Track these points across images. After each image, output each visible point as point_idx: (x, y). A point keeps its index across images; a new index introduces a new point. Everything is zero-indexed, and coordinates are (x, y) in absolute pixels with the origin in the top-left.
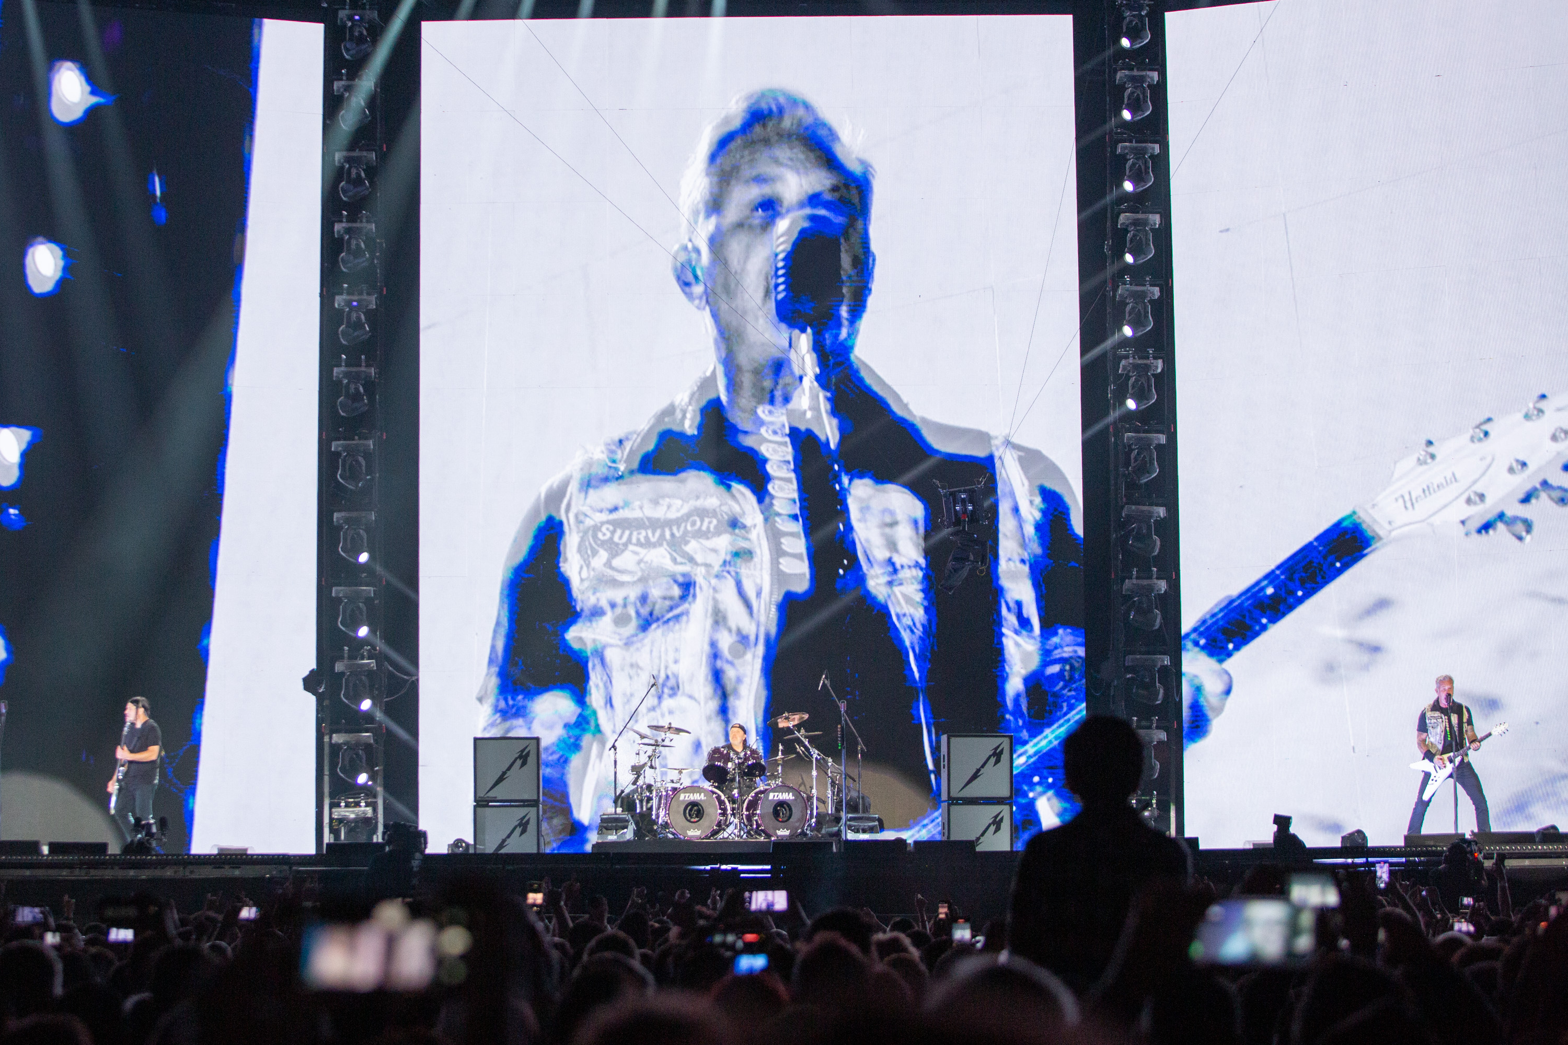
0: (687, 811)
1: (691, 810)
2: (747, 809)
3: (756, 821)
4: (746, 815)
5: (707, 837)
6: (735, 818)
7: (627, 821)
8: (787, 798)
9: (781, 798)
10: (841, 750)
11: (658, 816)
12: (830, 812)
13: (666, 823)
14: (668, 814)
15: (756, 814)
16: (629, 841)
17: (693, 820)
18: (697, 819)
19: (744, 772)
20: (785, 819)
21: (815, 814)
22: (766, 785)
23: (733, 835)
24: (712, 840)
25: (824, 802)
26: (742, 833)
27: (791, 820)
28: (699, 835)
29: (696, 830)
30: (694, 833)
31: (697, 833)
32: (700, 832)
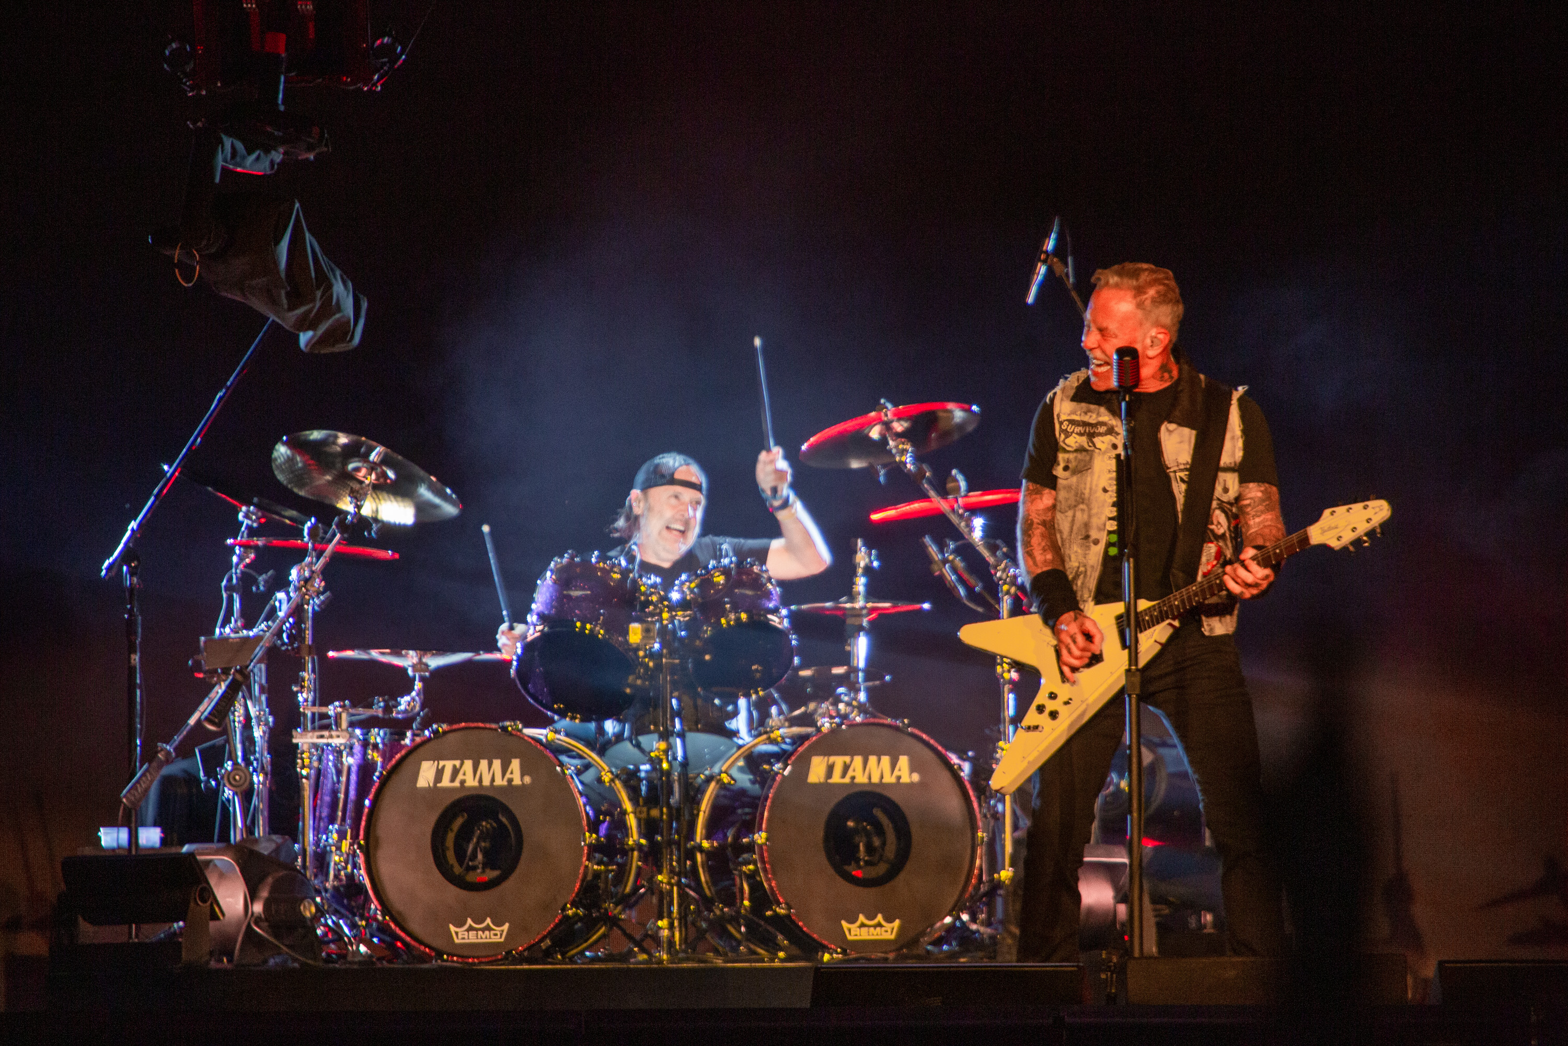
0: (451, 838)
1: (464, 835)
2: (714, 828)
3: (752, 876)
4: (709, 854)
5: (533, 954)
8: (889, 779)
9: (861, 779)
13: (358, 888)
14: (368, 848)
15: (751, 848)
17: (472, 877)
18: (492, 874)
19: (700, 663)
20: (882, 869)
22: (793, 722)
24: (558, 964)
26: (691, 931)
27: (905, 874)
28: (502, 940)
29: (488, 921)
30: (480, 933)
31: (492, 932)
32: (506, 927)
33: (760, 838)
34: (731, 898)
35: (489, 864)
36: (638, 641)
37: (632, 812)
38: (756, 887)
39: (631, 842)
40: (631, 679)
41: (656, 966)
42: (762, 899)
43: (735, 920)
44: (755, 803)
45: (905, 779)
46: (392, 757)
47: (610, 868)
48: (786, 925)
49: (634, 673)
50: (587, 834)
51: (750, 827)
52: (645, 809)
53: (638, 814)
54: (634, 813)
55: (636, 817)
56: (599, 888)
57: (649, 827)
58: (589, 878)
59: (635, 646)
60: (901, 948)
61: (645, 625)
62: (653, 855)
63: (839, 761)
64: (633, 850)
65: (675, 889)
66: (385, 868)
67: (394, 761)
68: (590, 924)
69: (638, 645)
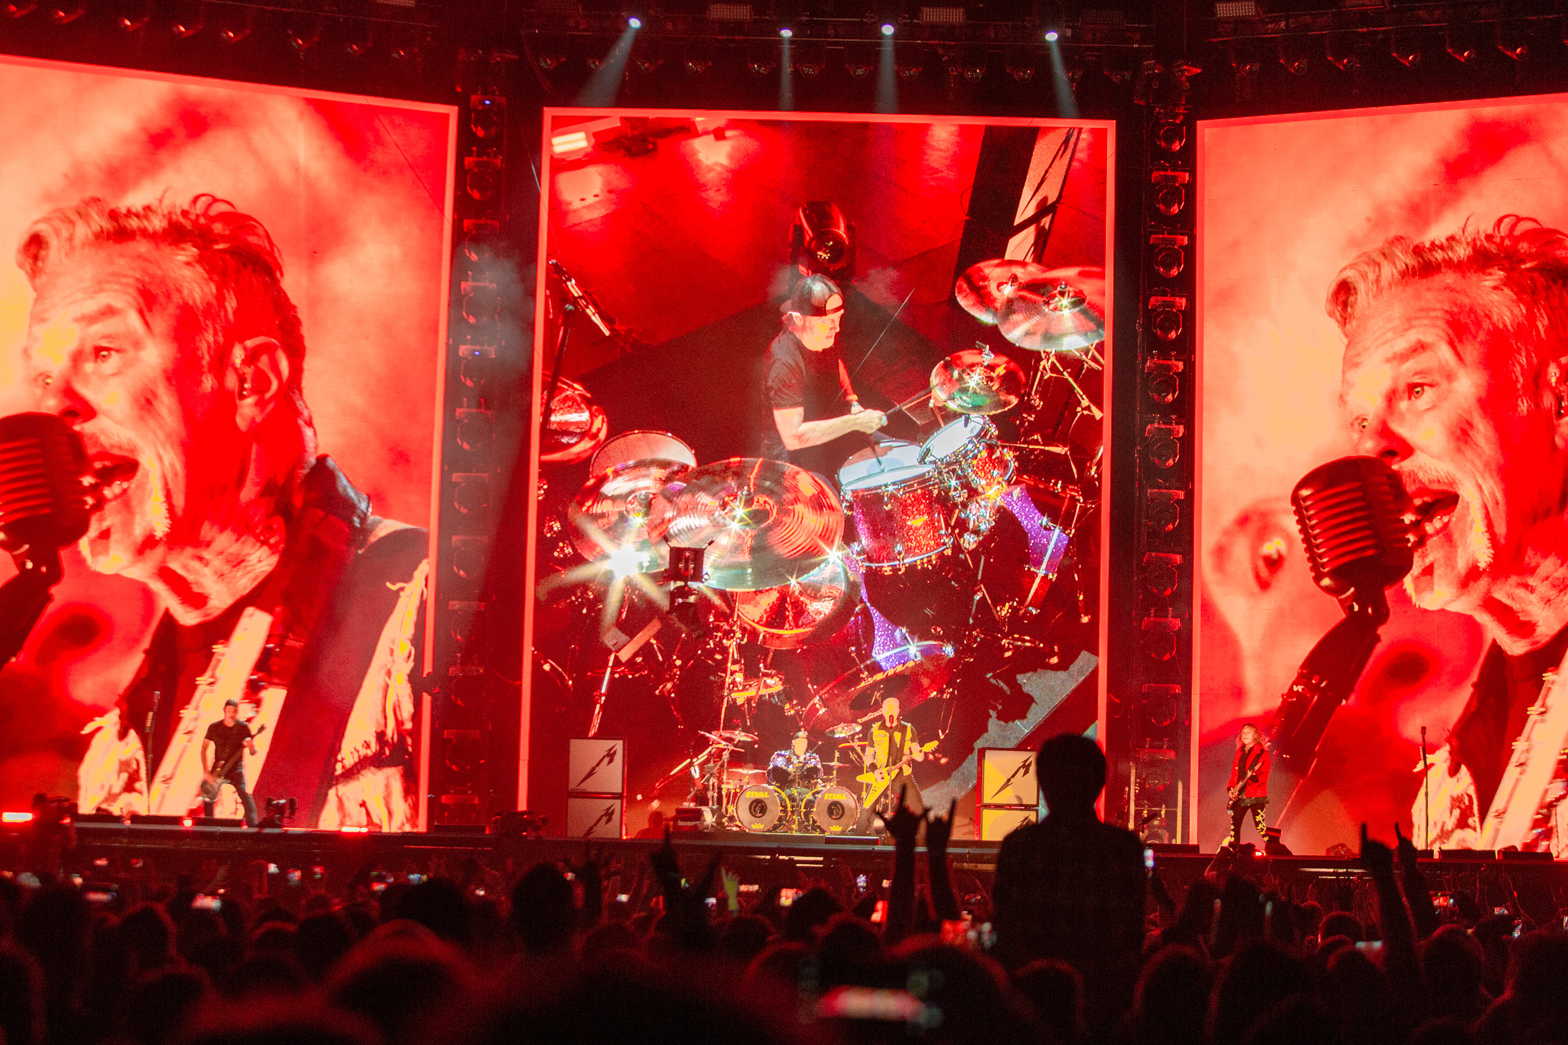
0: (753, 807)
5: (768, 831)
8: (841, 799)
9: (835, 799)
13: (734, 817)
14: (736, 809)
17: (757, 815)
18: (760, 814)
19: (803, 774)
20: (838, 817)
24: (773, 834)
27: (843, 818)
28: (762, 828)
29: (759, 824)
30: (758, 827)
31: (760, 827)
32: (763, 826)
33: (814, 809)
34: (808, 821)
35: (760, 812)
38: (813, 819)
40: (790, 777)
42: (814, 822)
43: (809, 826)
44: (814, 802)
45: (844, 800)
46: (741, 791)
48: (819, 827)
51: (812, 807)
57: (793, 807)
60: (842, 833)
62: (793, 812)
63: (831, 795)
66: (739, 813)
68: (780, 826)
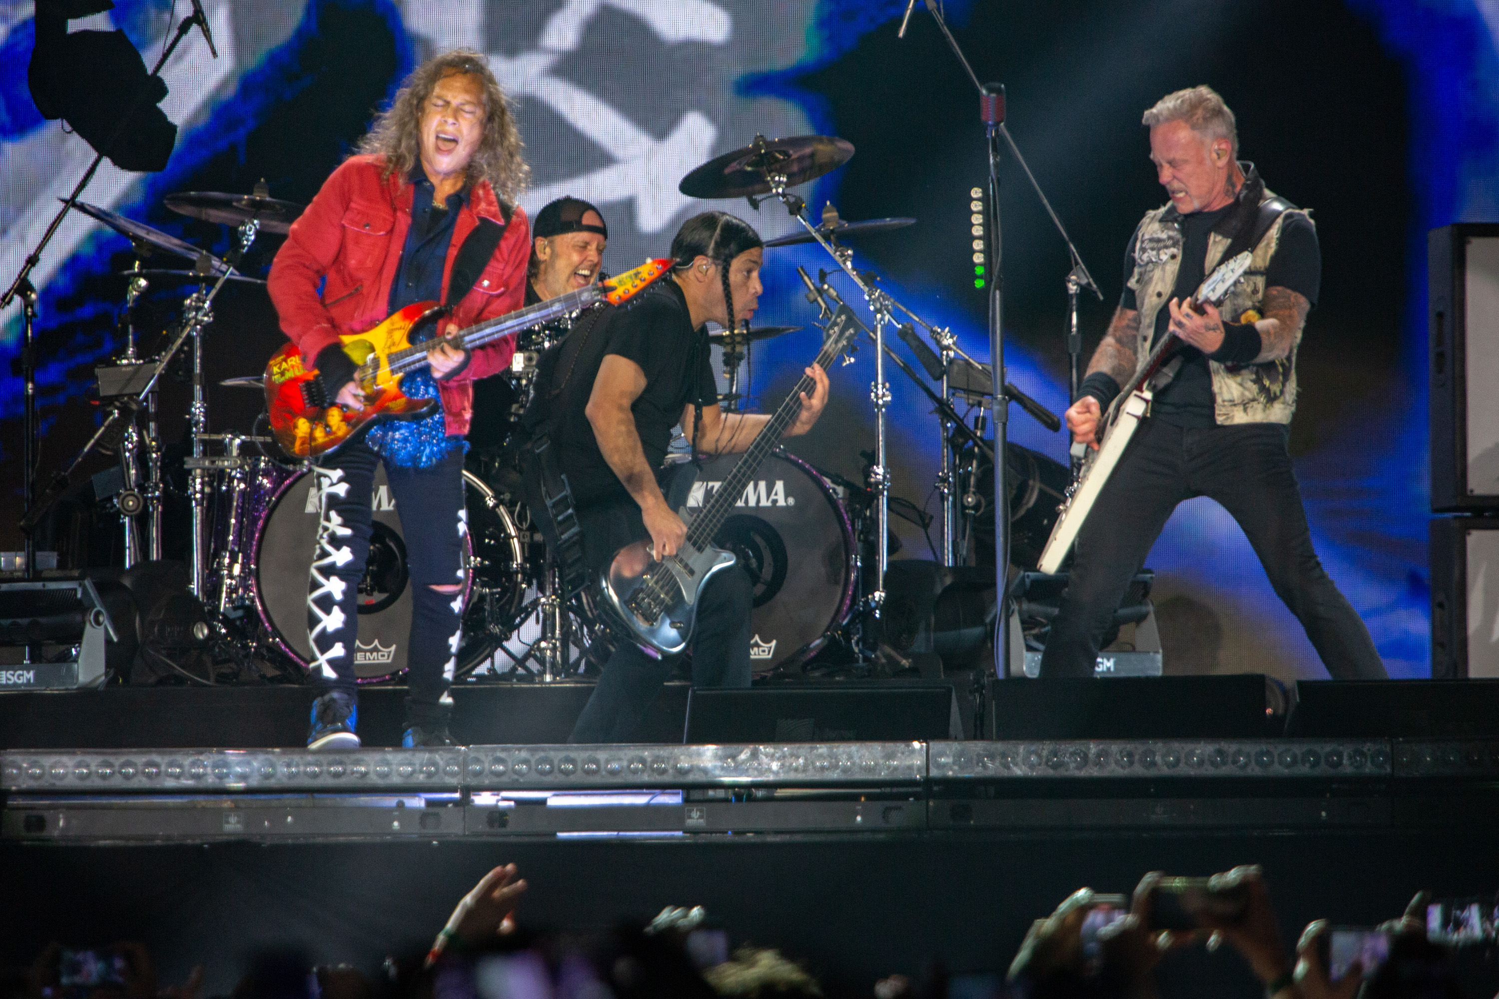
6: (541, 589)
7: (82, 607)
9: (738, 503)
10: (986, 290)
11: (212, 587)
12: (949, 561)
13: (250, 611)
14: (257, 574)
16: (87, 693)
18: (378, 597)
21: (883, 566)
23: (533, 665)
25: (924, 520)
26: (574, 653)
27: (782, 596)
28: (389, 661)
29: (376, 642)
30: (368, 654)
31: (380, 654)
32: (393, 648)
35: (377, 587)
36: (521, 370)
37: (516, 536)
39: (515, 566)
40: (514, 407)
41: (538, 686)
45: (781, 502)
46: (280, 484)
47: (495, 590)
49: (517, 402)
50: (472, 558)
52: (528, 534)
53: (521, 539)
54: (518, 537)
55: (519, 541)
56: (485, 610)
57: (532, 551)
58: (475, 599)
59: (517, 374)
60: (777, 668)
61: (527, 354)
62: (536, 578)
63: (717, 486)
64: (517, 572)
65: (557, 610)
67: (283, 487)
69: (521, 373)
